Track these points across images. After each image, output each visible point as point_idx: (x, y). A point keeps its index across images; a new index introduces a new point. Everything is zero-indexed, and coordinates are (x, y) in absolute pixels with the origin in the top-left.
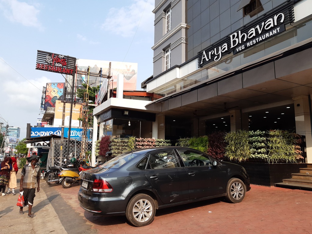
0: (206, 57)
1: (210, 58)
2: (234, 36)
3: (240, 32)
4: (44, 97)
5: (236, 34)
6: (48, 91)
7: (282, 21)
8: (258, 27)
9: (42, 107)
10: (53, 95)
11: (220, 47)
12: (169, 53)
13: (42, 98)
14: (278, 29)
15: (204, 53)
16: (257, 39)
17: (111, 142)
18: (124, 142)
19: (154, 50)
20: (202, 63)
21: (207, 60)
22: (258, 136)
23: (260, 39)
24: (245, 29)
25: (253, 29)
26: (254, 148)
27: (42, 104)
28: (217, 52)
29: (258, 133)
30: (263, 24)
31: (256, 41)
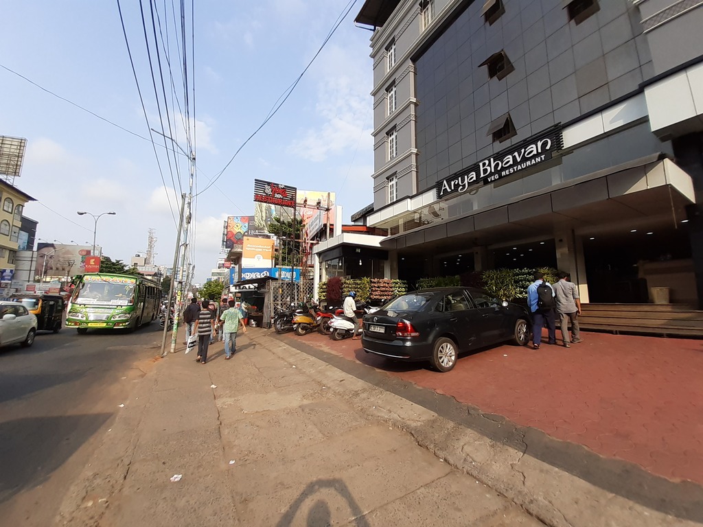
0: (447, 187)
1: (453, 188)
2: (484, 164)
3: (492, 160)
4: (226, 233)
5: (487, 162)
6: (230, 226)
7: (548, 148)
8: (516, 154)
9: (223, 244)
10: (236, 230)
11: (466, 177)
12: (394, 182)
13: (224, 234)
14: (543, 157)
15: (445, 182)
16: (515, 168)
17: (342, 284)
18: (357, 284)
19: (375, 178)
20: (442, 193)
21: (449, 190)
22: (526, 274)
23: (519, 167)
24: (499, 156)
25: (510, 156)
26: (520, 287)
27: (223, 241)
28: (463, 180)
29: (527, 271)
30: (523, 150)
31: (514, 170)
